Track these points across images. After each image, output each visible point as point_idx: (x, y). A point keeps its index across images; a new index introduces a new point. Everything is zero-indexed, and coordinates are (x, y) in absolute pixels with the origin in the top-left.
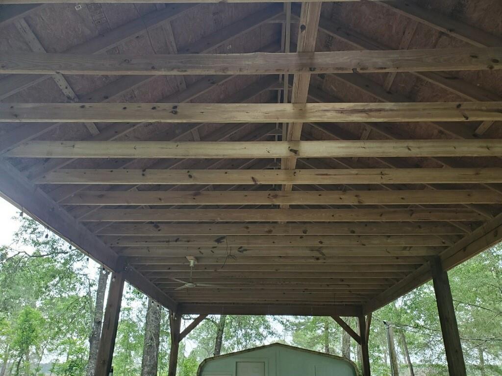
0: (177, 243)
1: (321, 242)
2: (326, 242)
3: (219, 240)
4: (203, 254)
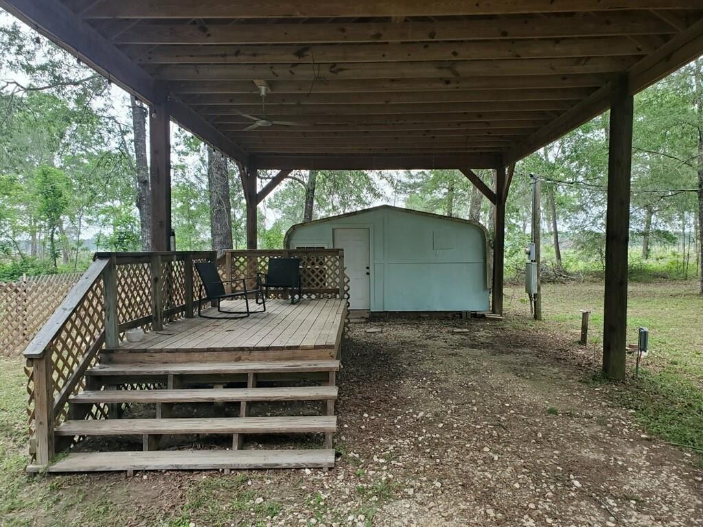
0: (239, 57)
1: (455, 54)
2: (464, 53)
3: (301, 51)
4: (277, 76)
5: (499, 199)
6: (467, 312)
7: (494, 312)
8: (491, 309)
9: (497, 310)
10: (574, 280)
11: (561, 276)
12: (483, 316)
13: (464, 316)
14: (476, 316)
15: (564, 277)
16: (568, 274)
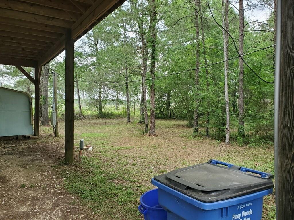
5: (36, 82)
6: (20, 136)
7: (35, 135)
8: (34, 134)
9: (36, 134)
10: (86, 118)
11: (81, 117)
12: (29, 138)
13: (19, 138)
14: (25, 138)
15: (82, 117)
16: (84, 116)
